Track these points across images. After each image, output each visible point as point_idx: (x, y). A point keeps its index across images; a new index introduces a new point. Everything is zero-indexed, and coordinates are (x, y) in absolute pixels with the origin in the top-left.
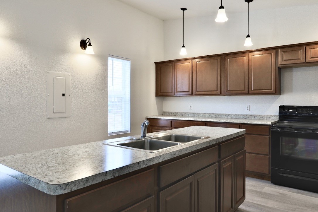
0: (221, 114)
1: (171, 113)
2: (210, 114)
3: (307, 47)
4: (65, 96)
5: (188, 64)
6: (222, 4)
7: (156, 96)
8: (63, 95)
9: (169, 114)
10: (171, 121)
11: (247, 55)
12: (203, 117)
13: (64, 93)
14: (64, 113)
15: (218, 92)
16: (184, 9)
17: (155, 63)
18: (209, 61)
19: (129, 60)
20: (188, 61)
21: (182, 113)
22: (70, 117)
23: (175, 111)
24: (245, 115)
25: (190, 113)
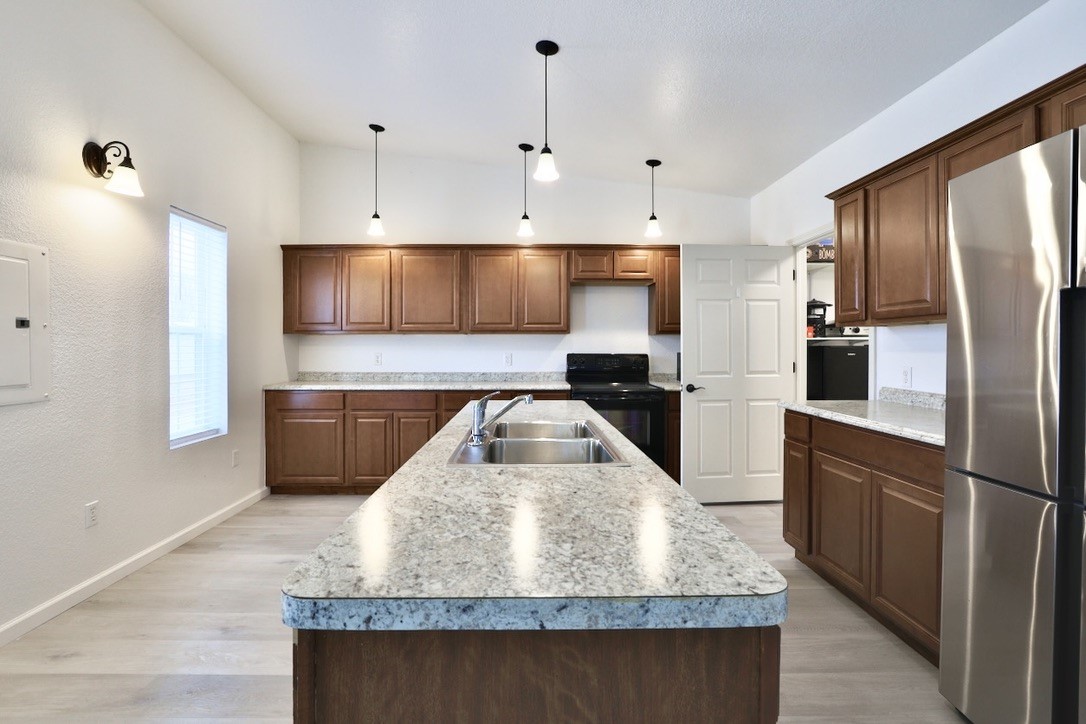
0: (452, 374)
1: (322, 374)
2: (426, 375)
3: (616, 253)
4: (28, 326)
5: (382, 258)
6: (546, 145)
7: (284, 333)
8: (23, 323)
9: (319, 377)
10: (344, 395)
11: (515, 252)
12: (409, 382)
13: (24, 315)
14: (24, 386)
15: (455, 325)
16: (377, 128)
17: (282, 246)
18: (434, 257)
19: (222, 231)
20: (379, 252)
21: (354, 373)
22: (47, 399)
23: (335, 371)
24: (502, 374)
25: (378, 373)
